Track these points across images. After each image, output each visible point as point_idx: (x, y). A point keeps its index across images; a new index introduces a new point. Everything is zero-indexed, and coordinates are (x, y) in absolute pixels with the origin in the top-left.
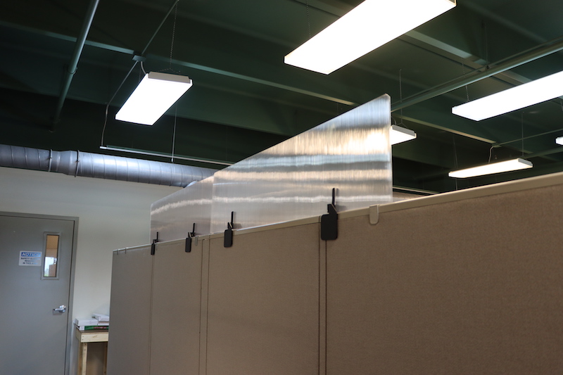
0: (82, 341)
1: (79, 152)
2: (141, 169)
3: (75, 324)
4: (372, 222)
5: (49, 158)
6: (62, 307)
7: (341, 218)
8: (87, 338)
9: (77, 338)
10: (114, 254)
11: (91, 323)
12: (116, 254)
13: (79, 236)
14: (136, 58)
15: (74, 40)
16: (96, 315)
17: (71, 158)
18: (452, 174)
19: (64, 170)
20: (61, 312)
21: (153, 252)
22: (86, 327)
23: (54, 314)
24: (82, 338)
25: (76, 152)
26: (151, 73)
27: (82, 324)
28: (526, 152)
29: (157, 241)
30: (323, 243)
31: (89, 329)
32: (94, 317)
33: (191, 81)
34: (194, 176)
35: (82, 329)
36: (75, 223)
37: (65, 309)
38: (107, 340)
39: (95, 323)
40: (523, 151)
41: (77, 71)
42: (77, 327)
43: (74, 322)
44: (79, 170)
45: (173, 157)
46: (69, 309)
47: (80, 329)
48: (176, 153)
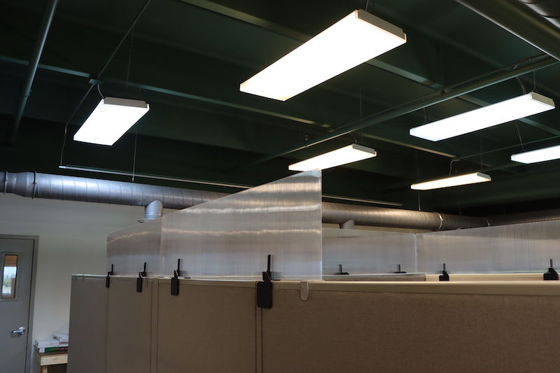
0: (42, 364)
1: (37, 174)
2: (100, 190)
3: (35, 346)
4: (303, 298)
5: (5, 180)
6: (22, 328)
7: (275, 287)
8: (47, 361)
9: (37, 361)
10: (72, 279)
11: (51, 344)
12: (75, 279)
13: (39, 255)
14: (91, 81)
15: (27, 63)
16: (58, 335)
17: (28, 180)
18: (414, 187)
19: (21, 192)
20: (20, 334)
21: (108, 285)
22: (46, 349)
23: (12, 337)
24: (42, 361)
25: (33, 174)
26: (107, 98)
27: (42, 346)
28: (485, 164)
29: (111, 273)
30: (259, 309)
31: (50, 351)
32: (55, 338)
33: (148, 105)
34: (155, 195)
35: (43, 351)
36: (34, 242)
37: (24, 331)
38: (66, 362)
39: (56, 344)
40: (482, 164)
41: (31, 93)
42: (37, 350)
43: (34, 343)
44: (37, 192)
45: (133, 175)
46: (28, 331)
47: (40, 351)
48: (136, 172)
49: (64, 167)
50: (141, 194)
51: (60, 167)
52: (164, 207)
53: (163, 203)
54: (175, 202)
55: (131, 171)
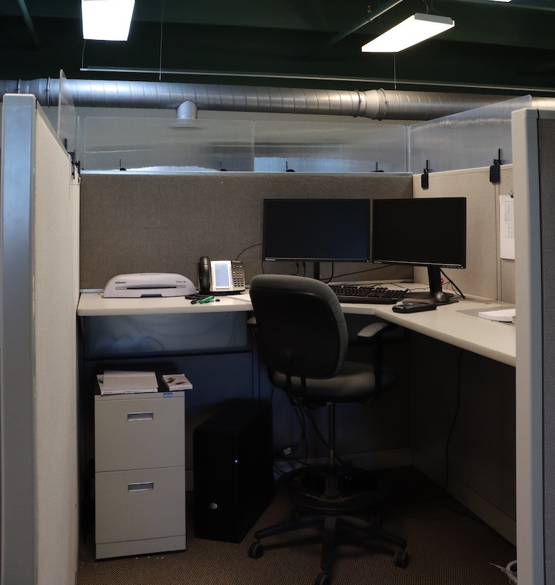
1: (50, 80)
17: (40, 87)
25: (46, 80)
34: (185, 95)
44: (51, 100)
45: (160, 73)
48: (164, 68)
49: (86, 70)
50: (168, 94)
51: (81, 69)
52: (198, 108)
53: (196, 104)
54: (211, 102)
55: (157, 67)
